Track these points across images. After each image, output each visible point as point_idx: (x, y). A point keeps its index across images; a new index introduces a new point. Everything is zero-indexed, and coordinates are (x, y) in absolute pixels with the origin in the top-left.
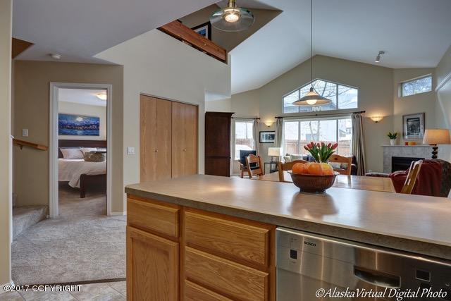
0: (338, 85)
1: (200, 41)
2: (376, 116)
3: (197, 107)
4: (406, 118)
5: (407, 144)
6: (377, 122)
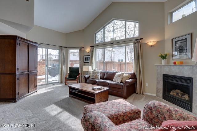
0: (126, 21)
4: (175, 41)
5: (175, 63)
6: (152, 46)
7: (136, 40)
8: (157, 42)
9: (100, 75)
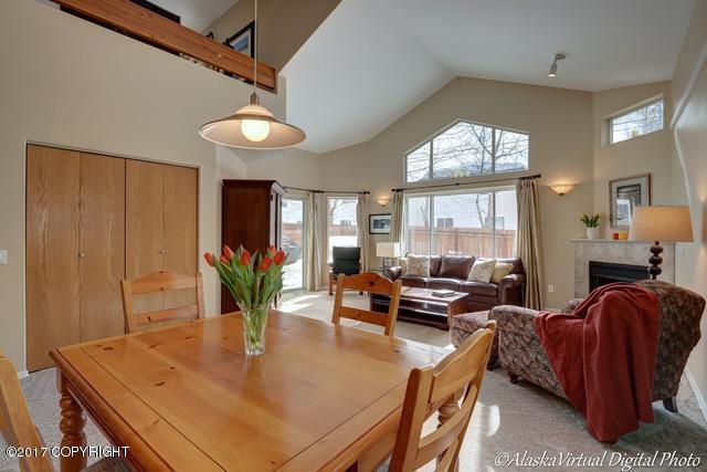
0: (494, 129)
1: (205, 48)
2: (561, 184)
3: (197, 170)
5: (616, 236)
6: (562, 194)
7: (523, 179)
8: (575, 186)
9: (428, 266)
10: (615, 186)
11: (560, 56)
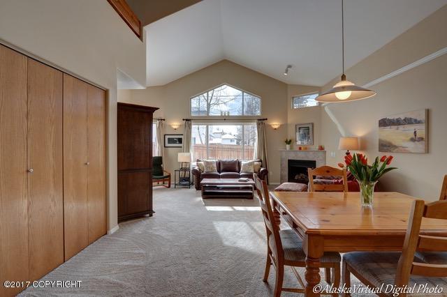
0: (243, 92)
2: (275, 124)
3: (107, 92)
5: (300, 148)
6: (276, 129)
7: (260, 120)
9: (215, 165)
10: (298, 127)
11: (290, 66)
